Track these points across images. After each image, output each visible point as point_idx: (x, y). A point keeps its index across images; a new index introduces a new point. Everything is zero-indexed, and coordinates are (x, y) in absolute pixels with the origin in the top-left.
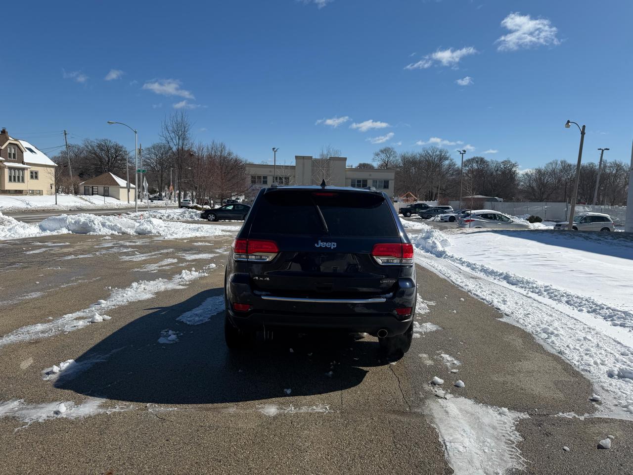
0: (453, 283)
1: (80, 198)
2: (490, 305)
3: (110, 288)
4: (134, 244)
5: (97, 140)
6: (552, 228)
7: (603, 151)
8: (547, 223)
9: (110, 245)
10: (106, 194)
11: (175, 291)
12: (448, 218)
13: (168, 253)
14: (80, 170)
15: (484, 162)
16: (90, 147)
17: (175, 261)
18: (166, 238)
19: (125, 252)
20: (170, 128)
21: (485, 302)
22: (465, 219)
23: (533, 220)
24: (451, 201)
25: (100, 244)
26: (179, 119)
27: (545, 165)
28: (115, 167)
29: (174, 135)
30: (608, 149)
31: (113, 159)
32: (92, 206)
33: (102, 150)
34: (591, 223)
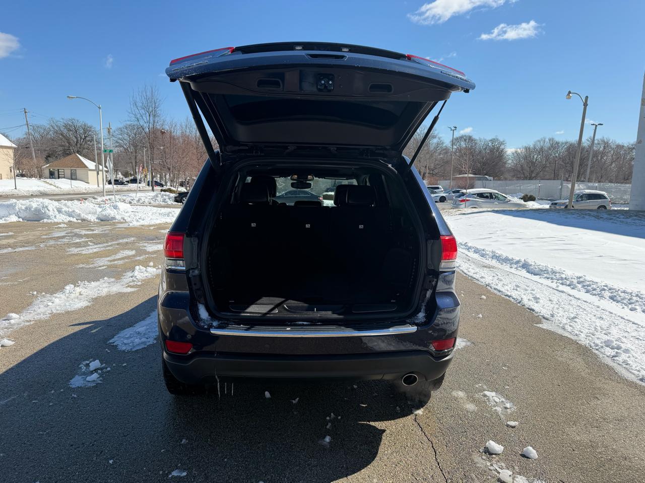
0: (465, 274)
1: (44, 182)
2: (519, 305)
3: (35, 293)
4: (91, 233)
5: (63, 119)
6: (547, 207)
7: (596, 126)
8: (541, 201)
9: (63, 234)
10: (73, 177)
11: (121, 295)
12: (438, 198)
13: (127, 243)
14: (46, 152)
15: (473, 140)
16: (56, 128)
17: (133, 252)
18: (131, 224)
19: (77, 243)
20: (139, 104)
21: (513, 300)
22: (460, 199)
23: (527, 198)
24: (440, 180)
25: (50, 233)
26: (149, 94)
27: (534, 143)
28: (84, 149)
29: (144, 112)
30: (602, 124)
31: (82, 140)
32: (57, 191)
33: (69, 130)
34: (588, 201)
